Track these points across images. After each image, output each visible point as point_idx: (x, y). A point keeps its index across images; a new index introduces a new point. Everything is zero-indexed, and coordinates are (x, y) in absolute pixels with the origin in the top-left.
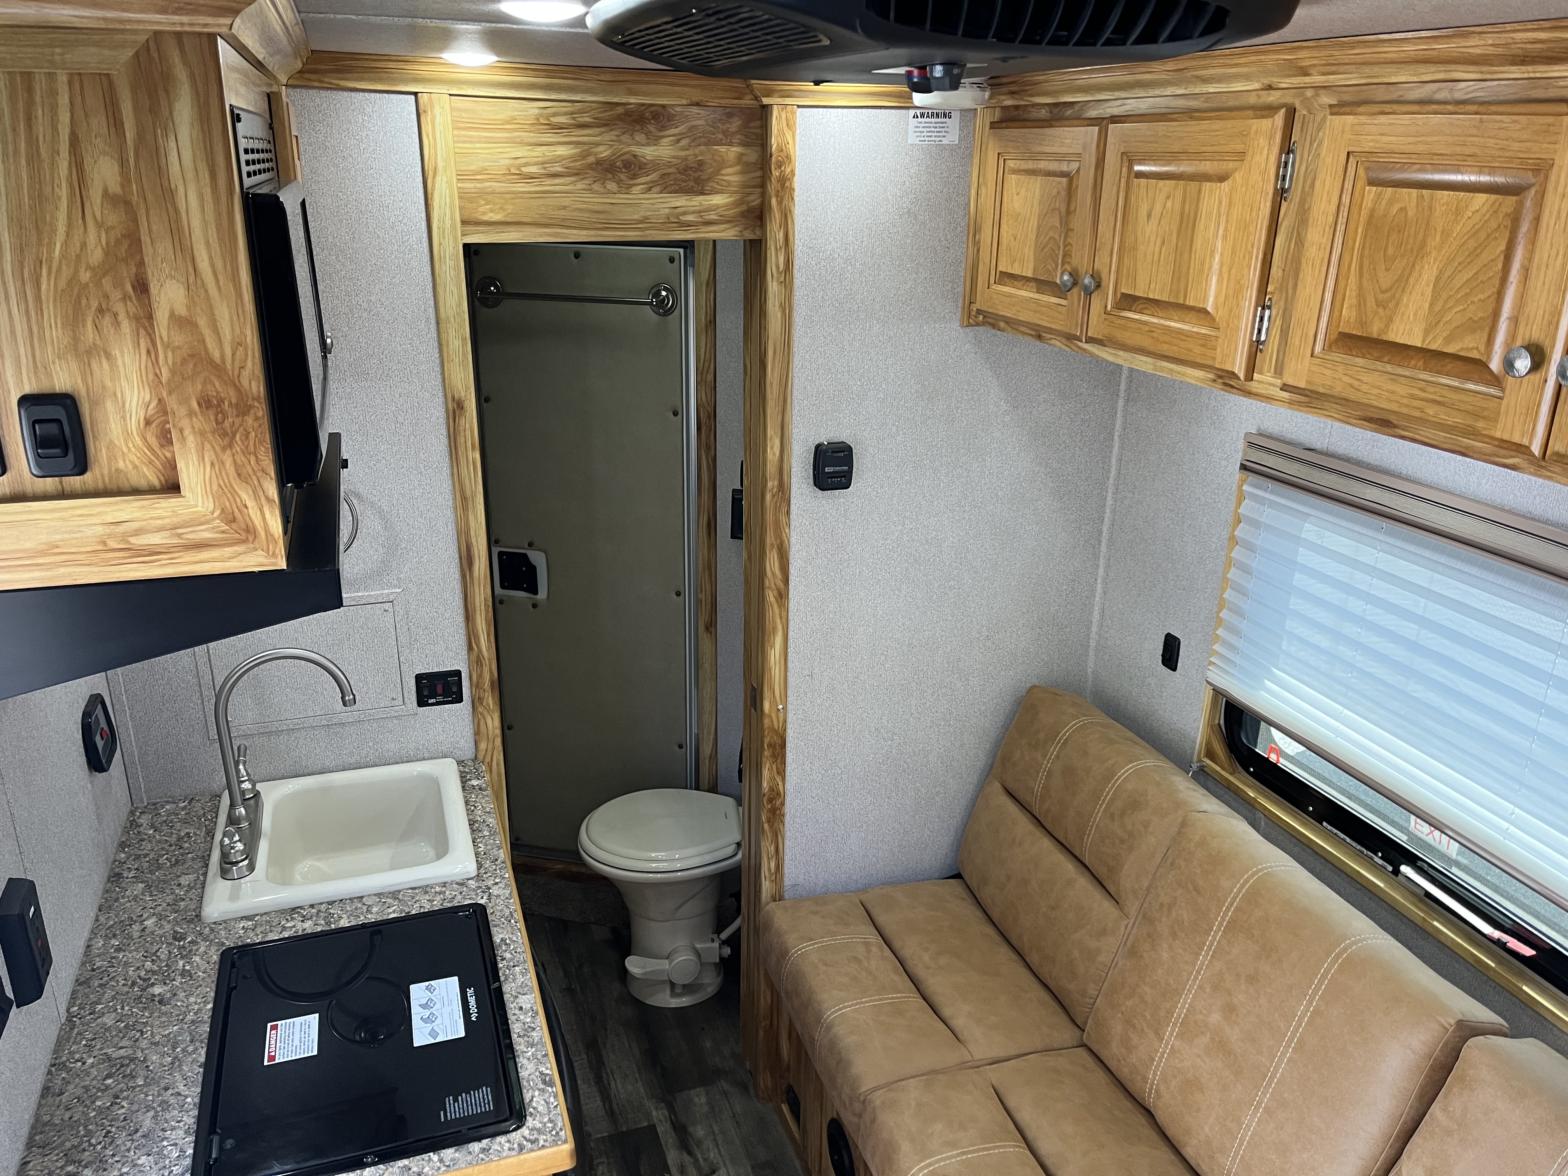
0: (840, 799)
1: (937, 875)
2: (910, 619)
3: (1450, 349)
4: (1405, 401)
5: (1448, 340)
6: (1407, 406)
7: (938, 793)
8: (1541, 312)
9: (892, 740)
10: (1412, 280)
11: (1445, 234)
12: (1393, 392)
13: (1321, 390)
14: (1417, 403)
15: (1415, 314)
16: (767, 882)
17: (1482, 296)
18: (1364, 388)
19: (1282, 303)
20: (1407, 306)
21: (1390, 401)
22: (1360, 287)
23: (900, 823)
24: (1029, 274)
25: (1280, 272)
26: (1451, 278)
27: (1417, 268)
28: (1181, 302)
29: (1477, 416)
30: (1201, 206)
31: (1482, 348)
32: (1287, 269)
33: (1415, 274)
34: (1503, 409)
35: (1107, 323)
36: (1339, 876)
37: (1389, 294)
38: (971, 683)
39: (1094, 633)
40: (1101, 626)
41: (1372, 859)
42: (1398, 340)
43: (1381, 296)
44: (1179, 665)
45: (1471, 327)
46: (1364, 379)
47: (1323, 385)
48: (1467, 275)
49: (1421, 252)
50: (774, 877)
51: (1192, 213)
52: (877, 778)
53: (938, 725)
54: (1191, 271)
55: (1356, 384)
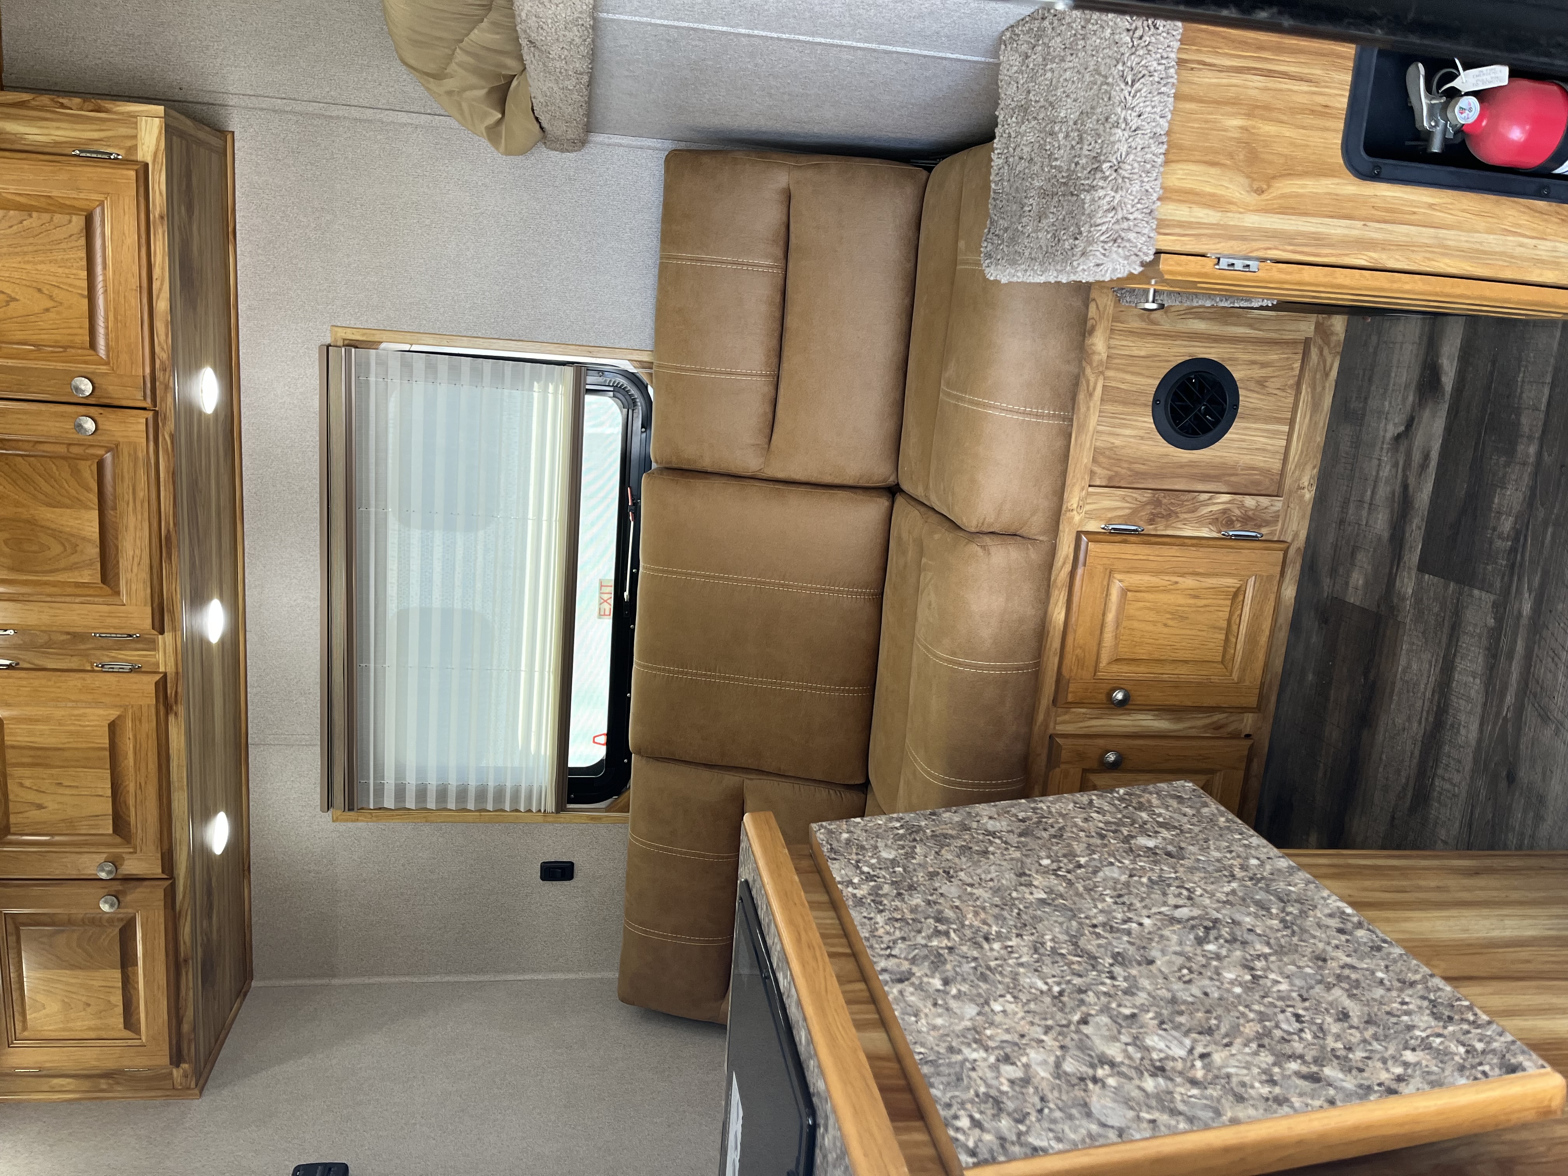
3: (94, 486)
4: (139, 517)
5: (89, 490)
6: (142, 514)
8: (57, 424)
10: (53, 526)
11: (17, 504)
12: (136, 528)
13: (149, 591)
14: (139, 508)
15: (76, 519)
17: (54, 468)
18: (138, 552)
19: (98, 653)
20: (71, 527)
21: (142, 529)
22: (65, 569)
24: (117, 974)
25: (74, 659)
26: (46, 495)
27: (43, 523)
28: (107, 753)
29: (136, 459)
30: (24, 744)
31: (89, 463)
32: (71, 653)
33: (48, 524)
34: (126, 440)
35: (144, 848)
37: (66, 544)
40: (569, 971)
42: (97, 530)
43: (69, 550)
45: (76, 473)
46: (131, 553)
47: (145, 590)
48: (42, 483)
49: (32, 523)
51: (32, 753)
54: (79, 745)
55: (136, 560)
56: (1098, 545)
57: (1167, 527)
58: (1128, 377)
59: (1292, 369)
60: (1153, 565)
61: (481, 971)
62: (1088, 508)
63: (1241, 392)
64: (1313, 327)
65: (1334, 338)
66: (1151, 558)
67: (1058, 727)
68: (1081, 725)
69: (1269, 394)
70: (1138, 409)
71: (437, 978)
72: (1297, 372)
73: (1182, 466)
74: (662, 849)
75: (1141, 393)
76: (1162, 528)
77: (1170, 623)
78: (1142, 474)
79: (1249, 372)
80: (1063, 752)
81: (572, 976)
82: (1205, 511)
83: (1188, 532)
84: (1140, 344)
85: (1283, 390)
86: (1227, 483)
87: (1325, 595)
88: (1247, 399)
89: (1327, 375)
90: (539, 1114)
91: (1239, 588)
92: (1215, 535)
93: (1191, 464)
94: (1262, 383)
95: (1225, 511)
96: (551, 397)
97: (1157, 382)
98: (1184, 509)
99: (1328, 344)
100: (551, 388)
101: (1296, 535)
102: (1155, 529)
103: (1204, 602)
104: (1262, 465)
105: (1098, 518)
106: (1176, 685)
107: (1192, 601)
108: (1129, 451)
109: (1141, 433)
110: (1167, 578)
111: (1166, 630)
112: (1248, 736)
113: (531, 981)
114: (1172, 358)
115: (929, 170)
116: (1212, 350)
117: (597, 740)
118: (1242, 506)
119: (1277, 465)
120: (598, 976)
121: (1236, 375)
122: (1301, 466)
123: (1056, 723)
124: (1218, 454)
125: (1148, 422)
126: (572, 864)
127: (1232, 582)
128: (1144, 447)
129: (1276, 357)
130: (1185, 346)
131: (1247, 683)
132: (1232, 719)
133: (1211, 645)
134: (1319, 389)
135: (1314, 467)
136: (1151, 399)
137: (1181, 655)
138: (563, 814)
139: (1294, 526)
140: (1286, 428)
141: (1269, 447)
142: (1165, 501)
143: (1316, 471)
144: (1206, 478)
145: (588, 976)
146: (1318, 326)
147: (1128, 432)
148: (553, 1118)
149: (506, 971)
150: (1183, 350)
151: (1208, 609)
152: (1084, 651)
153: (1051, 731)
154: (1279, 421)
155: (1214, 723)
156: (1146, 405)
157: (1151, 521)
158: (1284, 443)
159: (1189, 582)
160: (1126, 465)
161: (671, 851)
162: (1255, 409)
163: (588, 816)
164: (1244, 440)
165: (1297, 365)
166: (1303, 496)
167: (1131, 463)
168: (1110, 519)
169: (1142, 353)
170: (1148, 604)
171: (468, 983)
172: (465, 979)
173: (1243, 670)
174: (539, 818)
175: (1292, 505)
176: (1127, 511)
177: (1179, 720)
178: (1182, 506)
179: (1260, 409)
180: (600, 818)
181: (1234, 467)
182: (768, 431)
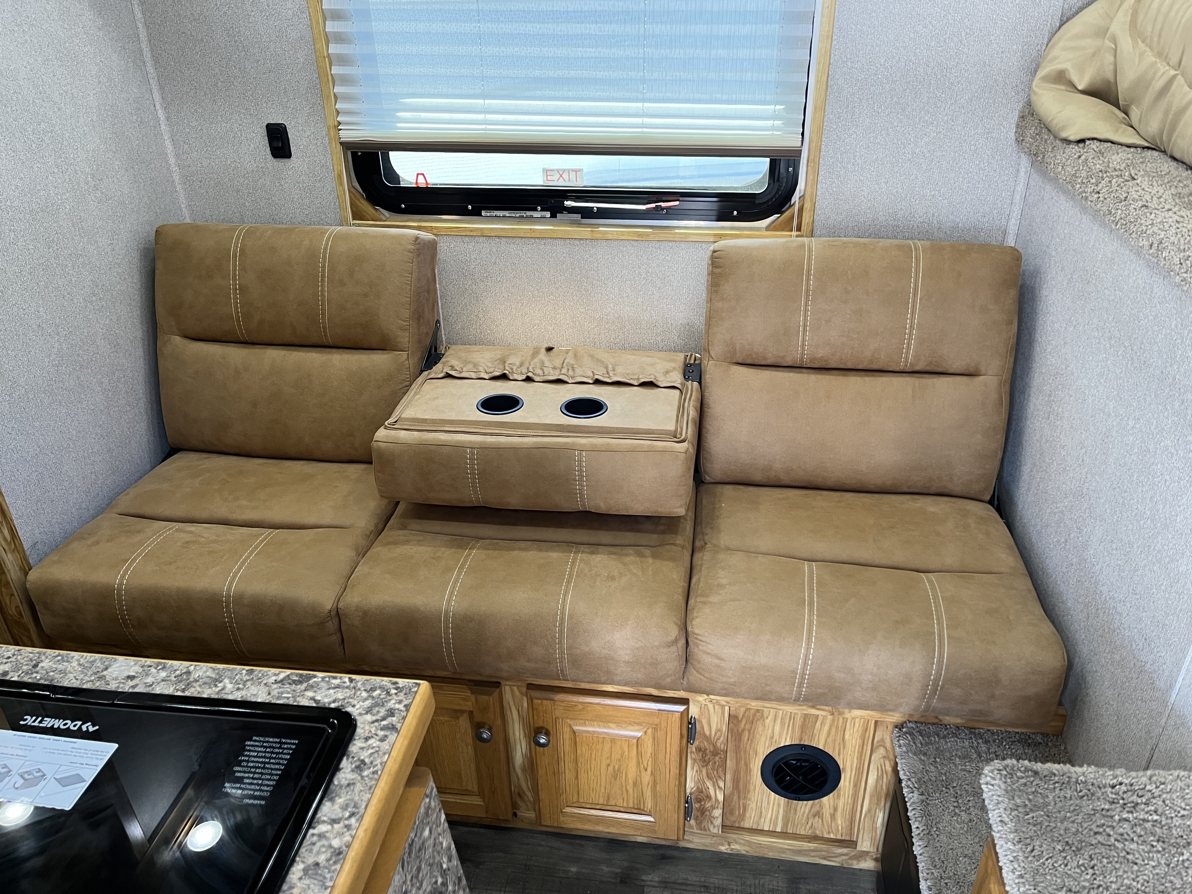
0: (37, 424)
1: (148, 467)
2: (21, 179)
7: (119, 380)
9: (58, 334)
16: (10, 555)
23: (100, 426)
36: (514, 243)
38: (100, 244)
39: (173, 166)
40: (177, 156)
41: (531, 217)
44: (293, 149)
50: (13, 546)
52: (61, 385)
53: (91, 302)
56: (678, 720)
57: (695, 760)
58: (826, 728)
59: (829, 833)
60: (661, 756)
61: (156, 61)
62: (711, 706)
63: (810, 802)
64: (865, 849)
65: (855, 862)
66: (668, 755)
67: (507, 688)
68: (512, 704)
69: (808, 818)
70: (797, 734)
71: (139, 15)
72: (826, 836)
73: (747, 765)
74: (323, 272)
75: (813, 736)
76: (693, 756)
77: (611, 768)
78: (740, 739)
79: (827, 806)
80: (487, 697)
81: (172, 161)
82: (709, 784)
83: (690, 773)
84: (856, 735)
85: (811, 827)
86: (732, 794)
87: (644, 878)
88: (804, 807)
89: (824, 858)
90: (17, 187)
91: (644, 810)
92: (688, 791)
93: (748, 771)
94: (818, 814)
95: (709, 797)
96: (769, 123)
97: (821, 747)
98: (710, 771)
99: (850, 858)
100: (777, 123)
101: (689, 841)
102: (692, 752)
103: (631, 791)
104: (748, 815)
105: (701, 713)
106: (557, 773)
107: (631, 782)
108: (760, 730)
109: (776, 737)
110: (650, 763)
111: (604, 766)
112: (515, 815)
113: (157, 120)
114: (841, 757)
115: (991, 502)
116: (847, 783)
117: (420, 177)
118: (713, 808)
119: (747, 824)
120: (179, 187)
121: (825, 799)
122: (749, 843)
123: (511, 686)
124: (757, 788)
125: (786, 741)
126: (288, 155)
127: (649, 805)
128: (763, 739)
129: (839, 822)
130: (852, 766)
131: (562, 819)
132: (528, 803)
133: (593, 795)
134: (812, 854)
135: (747, 852)
136: (806, 743)
137: (582, 776)
138: (339, 148)
139: (696, 840)
140: (779, 829)
141: (762, 820)
142: (717, 758)
143: (744, 853)
144: (736, 781)
145: (176, 177)
146: (866, 853)
147: (777, 728)
148: (15, 204)
149: (162, 88)
150: (848, 764)
151: (625, 793)
152: (580, 710)
153: (503, 683)
154: (785, 823)
155: (524, 793)
156: (800, 740)
157: (699, 749)
158: (766, 829)
159: (646, 778)
160: (747, 727)
161: (323, 281)
162: (796, 811)
163: (341, 171)
164: (768, 803)
165: (832, 836)
166: (722, 845)
167: (749, 731)
168: (701, 722)
169: (847, 737)
170: (626, 753)
171: (141, 51)
172: (143, 46)
173: (573, 815)
174: (331, 123)
175: (715, 838)
176: (707, 733)
177: (524, 770)
178: (713, 769)
179: (795, 813)
180: (341, 184)
181: (745, 798)
182: (749, 362)
